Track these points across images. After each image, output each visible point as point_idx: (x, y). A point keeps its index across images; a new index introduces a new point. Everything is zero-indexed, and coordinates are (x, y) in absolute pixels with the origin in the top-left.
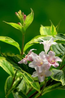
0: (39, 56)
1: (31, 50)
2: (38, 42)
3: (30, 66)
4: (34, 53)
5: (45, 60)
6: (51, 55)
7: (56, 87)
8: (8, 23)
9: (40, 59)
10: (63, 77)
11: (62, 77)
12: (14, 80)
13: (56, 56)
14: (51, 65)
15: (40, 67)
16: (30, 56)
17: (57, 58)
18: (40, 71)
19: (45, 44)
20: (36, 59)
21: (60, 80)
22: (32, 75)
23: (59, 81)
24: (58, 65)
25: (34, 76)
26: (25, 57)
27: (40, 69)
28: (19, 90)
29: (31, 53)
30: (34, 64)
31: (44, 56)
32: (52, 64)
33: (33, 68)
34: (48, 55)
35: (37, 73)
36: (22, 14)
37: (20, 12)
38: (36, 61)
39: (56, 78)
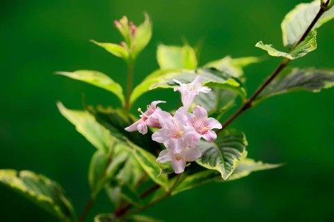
0: (174, 118)
1: (155, 103)
2: (167, 87)
3: (153, 139)
4: (162, 110)
5: (188, 127)
6: (199, 115)
7: (202, 179)
8: (100, 44)
9: (177, 123)
10: (221, 159)
11: (218, 159)
12: (109, 161)
13: (209, 117)
14: (199, 136)
15: (176, 141)
16: (152, 116)
17: (210, 121)
18: (178, 151)
19: (186, 92)
20: (168, 124)
21: (215, 166)
22: (159, 158)
23: (214, 168)
24: (215, 136)
25: (163, 159)
26: (140, 118)
27: (177, 145)
28: (122, 183)
29: (154, 110)
30: (162, 135)
31: (186, 118)
32: (203, 134)
33: (160, 142)
34: (193, 116)
35: (169, 153)
36: (129, 25)
37: (124, 20)
38: (167, 128)
39: (207, 163)
